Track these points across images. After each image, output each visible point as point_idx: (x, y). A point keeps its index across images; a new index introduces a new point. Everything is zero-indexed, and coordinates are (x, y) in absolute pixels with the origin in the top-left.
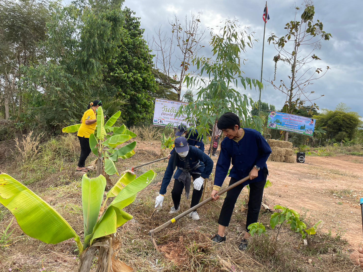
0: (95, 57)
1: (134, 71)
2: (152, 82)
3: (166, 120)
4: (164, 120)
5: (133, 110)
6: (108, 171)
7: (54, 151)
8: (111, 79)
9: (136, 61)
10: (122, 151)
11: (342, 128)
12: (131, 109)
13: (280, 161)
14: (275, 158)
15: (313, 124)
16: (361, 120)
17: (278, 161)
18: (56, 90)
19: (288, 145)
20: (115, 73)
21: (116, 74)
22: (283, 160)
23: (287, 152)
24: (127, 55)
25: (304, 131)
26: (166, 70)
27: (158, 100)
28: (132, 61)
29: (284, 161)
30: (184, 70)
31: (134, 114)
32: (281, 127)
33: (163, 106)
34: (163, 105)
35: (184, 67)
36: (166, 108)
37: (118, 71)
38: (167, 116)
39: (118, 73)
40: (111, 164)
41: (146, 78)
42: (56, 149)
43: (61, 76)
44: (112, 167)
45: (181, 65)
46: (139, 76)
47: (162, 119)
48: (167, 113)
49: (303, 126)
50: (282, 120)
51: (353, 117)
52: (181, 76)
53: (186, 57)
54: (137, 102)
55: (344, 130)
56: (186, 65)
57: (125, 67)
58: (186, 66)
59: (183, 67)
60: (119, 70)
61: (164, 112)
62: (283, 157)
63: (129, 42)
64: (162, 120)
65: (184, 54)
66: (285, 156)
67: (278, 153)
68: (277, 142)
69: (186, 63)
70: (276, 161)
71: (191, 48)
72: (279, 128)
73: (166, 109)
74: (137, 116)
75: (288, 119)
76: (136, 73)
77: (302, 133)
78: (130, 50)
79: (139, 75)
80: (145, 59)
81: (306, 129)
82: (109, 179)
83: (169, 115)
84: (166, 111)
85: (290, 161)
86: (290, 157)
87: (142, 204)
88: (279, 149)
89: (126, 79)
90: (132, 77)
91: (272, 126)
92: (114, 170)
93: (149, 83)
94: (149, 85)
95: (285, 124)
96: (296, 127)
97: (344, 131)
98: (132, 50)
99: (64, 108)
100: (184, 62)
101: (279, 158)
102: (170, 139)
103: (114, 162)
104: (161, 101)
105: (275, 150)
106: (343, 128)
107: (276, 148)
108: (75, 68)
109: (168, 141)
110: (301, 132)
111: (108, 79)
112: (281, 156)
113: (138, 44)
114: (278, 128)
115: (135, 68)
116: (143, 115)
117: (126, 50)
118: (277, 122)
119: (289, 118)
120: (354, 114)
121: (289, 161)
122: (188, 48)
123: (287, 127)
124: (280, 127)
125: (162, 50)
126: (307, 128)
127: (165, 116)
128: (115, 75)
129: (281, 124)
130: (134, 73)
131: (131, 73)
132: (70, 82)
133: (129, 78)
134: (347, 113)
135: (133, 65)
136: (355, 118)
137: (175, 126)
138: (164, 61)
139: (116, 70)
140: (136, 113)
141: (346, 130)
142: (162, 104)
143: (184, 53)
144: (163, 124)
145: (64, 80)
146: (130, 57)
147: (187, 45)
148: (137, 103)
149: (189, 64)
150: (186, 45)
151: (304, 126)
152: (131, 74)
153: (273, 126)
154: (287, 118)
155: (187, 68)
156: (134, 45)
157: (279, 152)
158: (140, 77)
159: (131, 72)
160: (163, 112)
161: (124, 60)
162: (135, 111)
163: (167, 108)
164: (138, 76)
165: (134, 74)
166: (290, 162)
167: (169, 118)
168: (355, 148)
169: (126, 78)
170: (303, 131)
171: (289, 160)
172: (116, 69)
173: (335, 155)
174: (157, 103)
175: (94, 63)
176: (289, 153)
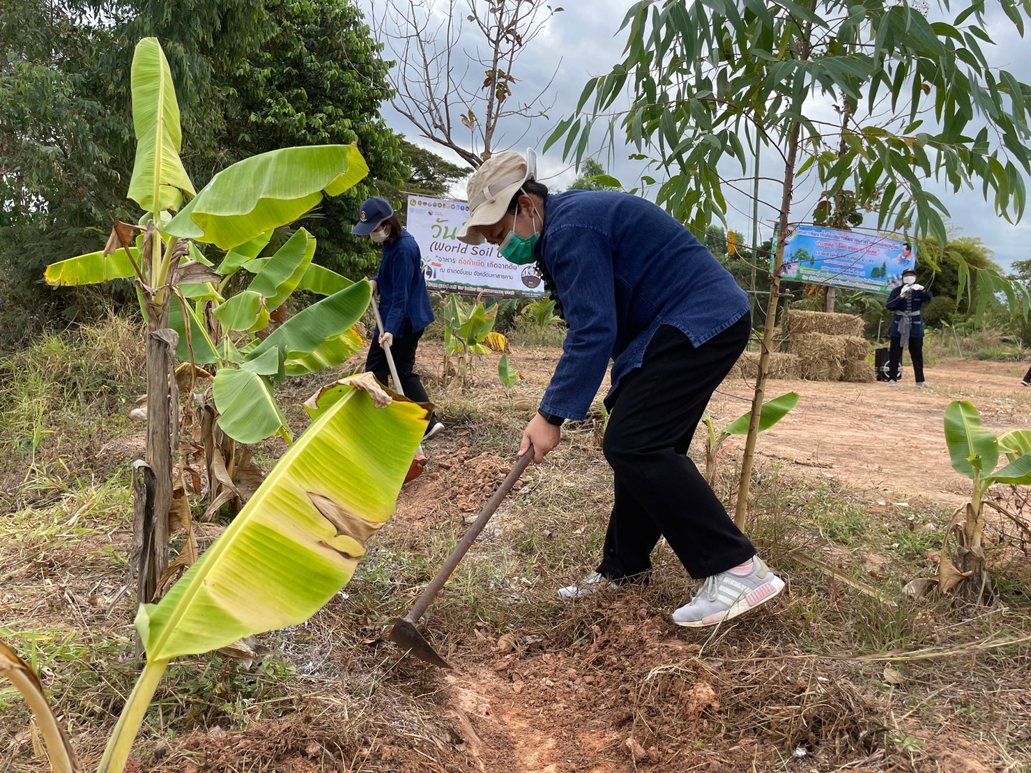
0: (187, 37)
1: (330, 108)
2: (389, 150)
3: (446, 266)
4: (439, 265)
5: (334, 243)
6: (238, 424)
7: (56, 379)
8: (252, 138)
9: (332, 72)
10: (307, 328)
11: (940, 287)
12: (328, 239)
13: (831, 379)
14: (812, 370)
15: (909, 259)
16: (993, 262)
17: (823, 379)
18: (45, 157)
19: (849, 327)
20: (266, 115)
21: (270, 117)
22: (838, 375)
23: (851, 348)
24: (300, 53)
25: (883, 283)
26: (437, 101)
27: (417, 199)
28: (321, 74)
29: (841, 379)
30: (496, 100)
31: (339, 257)
32: (813, 273)
33: (432, 220)
34: (434, 217)
35: (496, 90)
36: (443, 225)
37: (276, 108)
38: (449, 255)
39: (275, 115)
40: (251, 390)
41: (370, 133)
42: (62, 373)
43: (60, 105)
44: (253, 402)
45: (486, 84)
46: (347, 126)
47: (433, 264)
48: (449, 242)
49: (880, 267)
50: (816, 253)
51: (971, 254)
52: (489, 115)
53: (499, 55)
54: (347, 215)
55: (945, 290)
56: (503, 80)
57: (298, 97)
58: (500, 85)
59: (493, 87)
60: (278, 102)
61: (440, 240)
62: (839, 364)
63: (305, 12)
64: (433, 267)
65: (494, 45)
66: (843, 363)
67: (822, 353)
68: (816, 318)
69: (502, 75)
70: (815, 379)
71: (514, 23)
72: (806, 278)
73: (444, 230)
74: (350, 262)
75: (835, 247)
76: (337, 117)
77: (878, 288)
78: (312, 39)
79: (348, 122)
80: (363, 72)
81: (889, 275)
82: (252, 466)
83: (456, 250)
84: (444, 237)
85: (861, 378)
86: (861, 362)
87: (421, 580)
88: (825, 338)
89: (305, 135)
90: (323, 127)
91: (786, 271)
92: (267, 416)
93: (380, 155)
94: (381, 160)
95: (826, 264)
96: (860, 270)
97: (945, 294)
98: (316, 39)
99: (84, 227)
100: (494, 71)
101: (825, 369)
102: (478, 312)
103: (266, 378)
104: (425, 204)
105: (812, 344)
106: (944, 287)
107: (815, 336)
108: (115, 78)
109: (472, 322)
110: (873, 288)
111: (243, 137)
112: (831, 363)
113: (337, 14)
114: (804, 277)
115: (331, 99)
116: (367, 259)
117: (299, 40)
118: (800, 259)
119: (838, 243)
120: (973, 244)
121: (858, 376)
122: (505, 25)
123: (830, 272)
124: (809, 272)
125: (418, 35)
126: (893, 272)
127: (443, 254)
128: (265, 122)
129: (812, 264)
130: (329, 116)
131: (321, 115)
132: (99, 130)
133: (314, 134)
134: (954, 241)
135: (326, 90)
136: (976, 256)
137: (476, 287)
138: (427, 69)
139: (270, 106)
140: (346, 251)
141: (950, 290)
142: (430, 214)
143: (492, 41)
144: (438, 282)
145: (75, 121)
146: (312, 61)
147: (501, 14)
148: (346, 218)
149: (511, 79)
150: (498, 15)
151: (884, 268)
152: (321, 119)
153: (789, 271)
154: (832, 242)
155: (505, 91)
156: (324, 21)
157: (826, 349)
158: (350, 128)
159: (321, 112)
160: (436, 240)
161: (295, 71)
162: (341, 247)
163: (446, 228)
164: (345, 127)
165: (331, 118)
166: (860, 381)
167: (457, 261)
168: (981, 339)
169: (303, 131)
170: (879, 283)
171: (856, 372)
172: (269, 100)
173: (938, 361)
174: (412, 210)
175: (182, 59)
176: (856, 350)
